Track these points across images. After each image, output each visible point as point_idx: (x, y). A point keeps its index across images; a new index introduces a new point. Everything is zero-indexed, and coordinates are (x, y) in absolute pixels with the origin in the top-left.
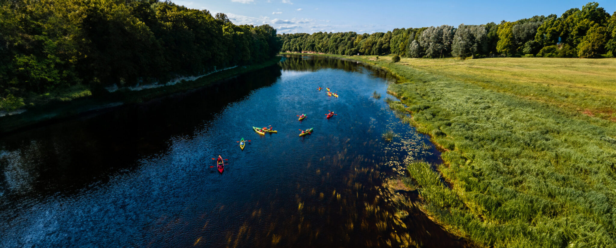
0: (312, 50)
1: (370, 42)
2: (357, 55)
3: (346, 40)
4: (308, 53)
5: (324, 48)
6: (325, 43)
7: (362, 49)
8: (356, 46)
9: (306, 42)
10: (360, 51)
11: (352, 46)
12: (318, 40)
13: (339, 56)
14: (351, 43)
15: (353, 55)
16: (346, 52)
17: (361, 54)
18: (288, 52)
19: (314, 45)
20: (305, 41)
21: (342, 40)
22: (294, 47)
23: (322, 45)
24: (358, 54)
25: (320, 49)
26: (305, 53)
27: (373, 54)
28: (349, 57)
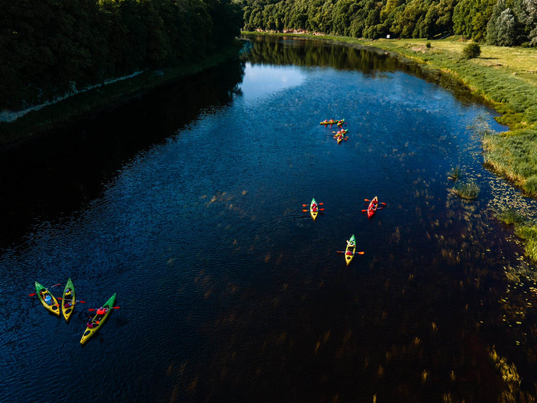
0: (301, 27)
1: (412, 11)
2: (386, 38)
3: (366, 7)
4: (296, 32)
5: (324, 23)
6: (326, 13)
7: (395, 25)
8: (383, 20)
9: (292, 11)
10: (393, 29)
11: (377, 19)
12: (312, 7)
13: (351, 41)
14: (376, 13)
15: (377, 37)
16: (364, 33)
17: (395, 36)
18: (258, 30)
19: (306, 18)
20: (290, 10)
21: (359, 7)
22: (270, 21)
23: (321, 18)
24: (388, 36)
25: (316, 25)
26: (288, 32)
27: (417, 37)
28: (370, 43)
